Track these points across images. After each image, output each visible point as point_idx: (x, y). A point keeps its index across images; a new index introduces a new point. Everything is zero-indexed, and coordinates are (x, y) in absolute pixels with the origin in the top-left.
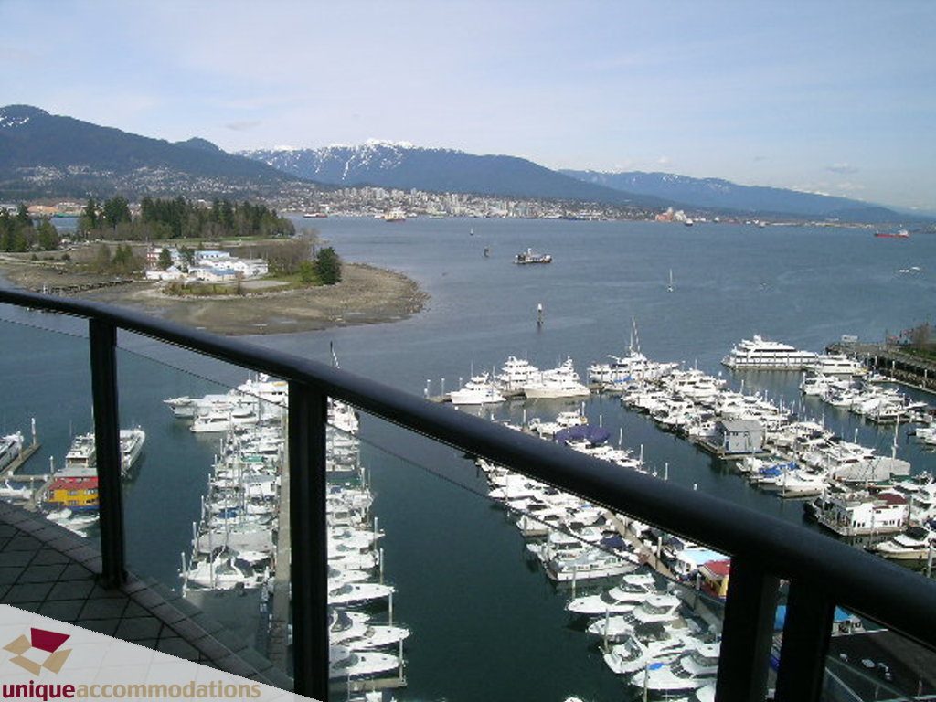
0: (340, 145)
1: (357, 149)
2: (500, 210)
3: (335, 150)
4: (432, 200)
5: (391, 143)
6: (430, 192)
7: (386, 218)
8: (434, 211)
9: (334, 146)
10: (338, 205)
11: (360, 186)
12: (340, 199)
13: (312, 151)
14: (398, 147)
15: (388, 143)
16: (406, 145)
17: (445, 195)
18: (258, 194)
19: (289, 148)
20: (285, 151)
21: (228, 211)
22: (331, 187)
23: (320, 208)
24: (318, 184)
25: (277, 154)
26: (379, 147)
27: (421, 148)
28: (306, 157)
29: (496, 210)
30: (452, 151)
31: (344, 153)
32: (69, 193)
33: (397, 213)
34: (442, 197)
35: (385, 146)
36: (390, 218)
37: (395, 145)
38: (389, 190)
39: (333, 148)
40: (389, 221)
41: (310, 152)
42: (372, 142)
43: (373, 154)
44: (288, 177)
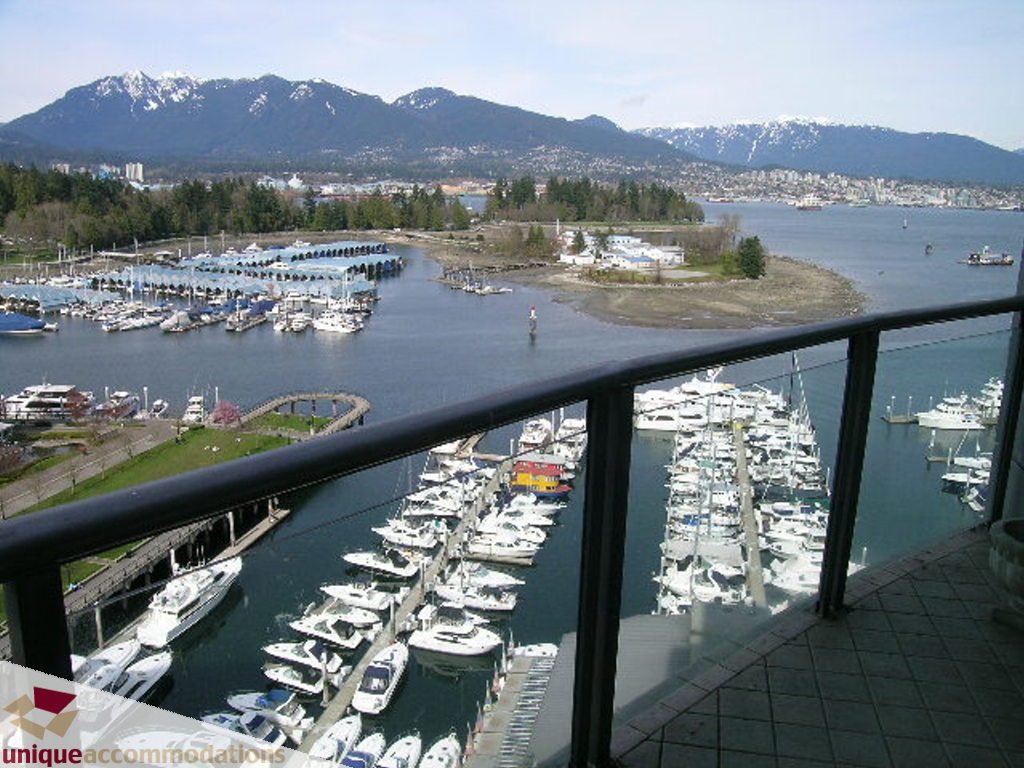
0: (747, 122)
1: (767, 125)
2: (937, 199)
3: (741, 128)
4: (853, 186)
5: (806, 118)
6: (852, 176)
7: (797, 205)
8: (854, 198)
9: (741, 123)
10: (743, 189)
11: (768, 168)
12: (746, 183)
13: (716, 129)
14: (814, 124)
15: (803, 119)
16: (823, 121)
17: (869, 180)
18: (657, 175)
19: (692, 126)
20: (687, 129)
21: (634, 195)
22: (736, 169)
23: (723, 192)
24: (722, 165)
25: (678, 132)
26: (793, 125)
27: (842, 126)
28: (710, 134)
29: (932, 200)
30: (879, 129)
31: (753, 131)
32: (470, 173)
33: (810, 200)
34: (865, 182)
35: (798, 123)
36: (801, 205)
37: (812, 121)
38: (803, 173)
39: (739, 126)
40: (800, 208)
41: (713, 130)
42: (783, 119)
43: (785, 132)
44: (689, 158)
